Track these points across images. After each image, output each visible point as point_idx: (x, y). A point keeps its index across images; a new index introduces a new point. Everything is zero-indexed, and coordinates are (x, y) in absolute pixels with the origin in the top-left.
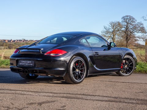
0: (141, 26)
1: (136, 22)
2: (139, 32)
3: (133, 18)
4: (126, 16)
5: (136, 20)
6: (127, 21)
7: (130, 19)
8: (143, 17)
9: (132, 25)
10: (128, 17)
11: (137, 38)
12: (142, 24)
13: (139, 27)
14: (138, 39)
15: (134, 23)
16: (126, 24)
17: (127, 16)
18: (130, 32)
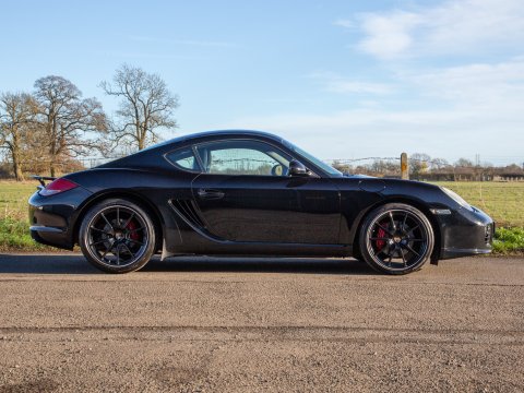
0: (96, 111)
1: (81, 99)
2: (90, 127)
3: (71, 87)
4: (49, 78)
5: (80, 93)
6: (53, 93)
7: (62, 89)
8: (104, 84)
9: (67, 106)
10: (56, 82)
11: (83, 148)
12: (97, 105)
13: (89, 113)
14: (86, 149)
15: (72, 100)
16: (48, 102)
17: (53, 79)
18: (63, 129)
